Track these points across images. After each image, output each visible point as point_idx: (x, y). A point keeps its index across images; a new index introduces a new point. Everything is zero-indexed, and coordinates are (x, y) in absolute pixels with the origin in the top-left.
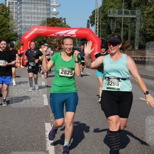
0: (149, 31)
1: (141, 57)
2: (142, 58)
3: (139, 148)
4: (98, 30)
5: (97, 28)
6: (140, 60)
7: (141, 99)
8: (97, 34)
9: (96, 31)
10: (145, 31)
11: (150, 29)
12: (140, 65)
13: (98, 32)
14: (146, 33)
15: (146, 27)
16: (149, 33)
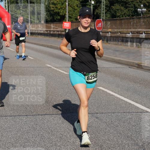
0: (53, 7)
1: (47, 29)
2: (47, 31)
3: (45, 106)
4: (7, 5)
5: (6, 3)
6: (46, 32)
7: (47, 66)
8: (6, 9)
9: (6, 6)
10: (49, 7)
11: (53, 6)
12: (46, 37)
13: (7, 7)
14: (50, 9)
15: (49, 3)
16: (53, 9)
